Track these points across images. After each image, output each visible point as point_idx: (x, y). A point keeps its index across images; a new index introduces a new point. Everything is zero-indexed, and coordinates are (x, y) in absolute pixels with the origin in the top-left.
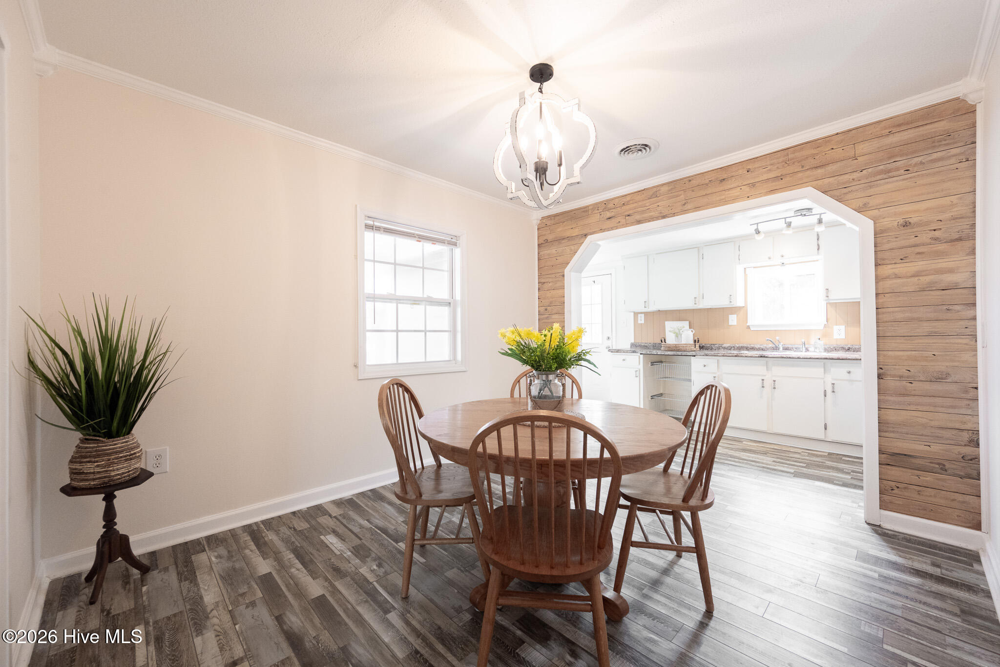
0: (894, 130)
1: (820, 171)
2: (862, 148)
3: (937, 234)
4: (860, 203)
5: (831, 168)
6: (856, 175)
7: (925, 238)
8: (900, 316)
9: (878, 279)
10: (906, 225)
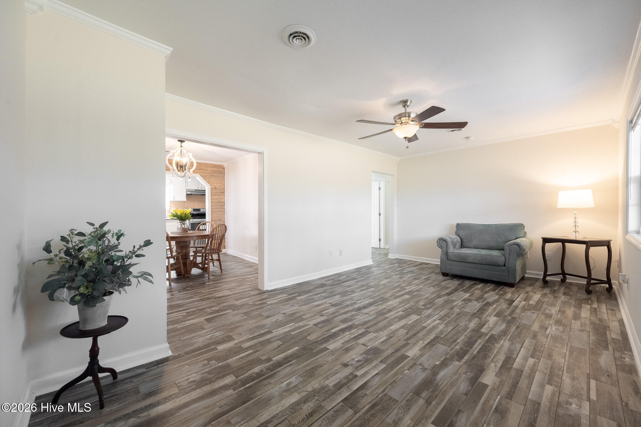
0: (214, 167)
1: (200, 171)
2: (208, 169)
3: (220, 191)
4: (208, 181)
5: (203, 171)
6: (207, 174)
7: (218, 191)
8: (214, 207)
9: (211, 199)
10: (215, 188)
